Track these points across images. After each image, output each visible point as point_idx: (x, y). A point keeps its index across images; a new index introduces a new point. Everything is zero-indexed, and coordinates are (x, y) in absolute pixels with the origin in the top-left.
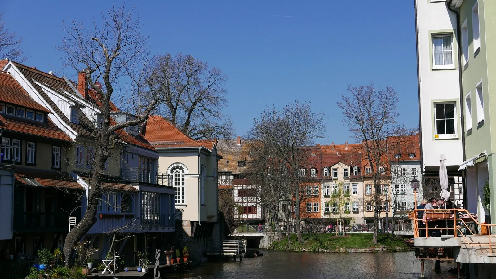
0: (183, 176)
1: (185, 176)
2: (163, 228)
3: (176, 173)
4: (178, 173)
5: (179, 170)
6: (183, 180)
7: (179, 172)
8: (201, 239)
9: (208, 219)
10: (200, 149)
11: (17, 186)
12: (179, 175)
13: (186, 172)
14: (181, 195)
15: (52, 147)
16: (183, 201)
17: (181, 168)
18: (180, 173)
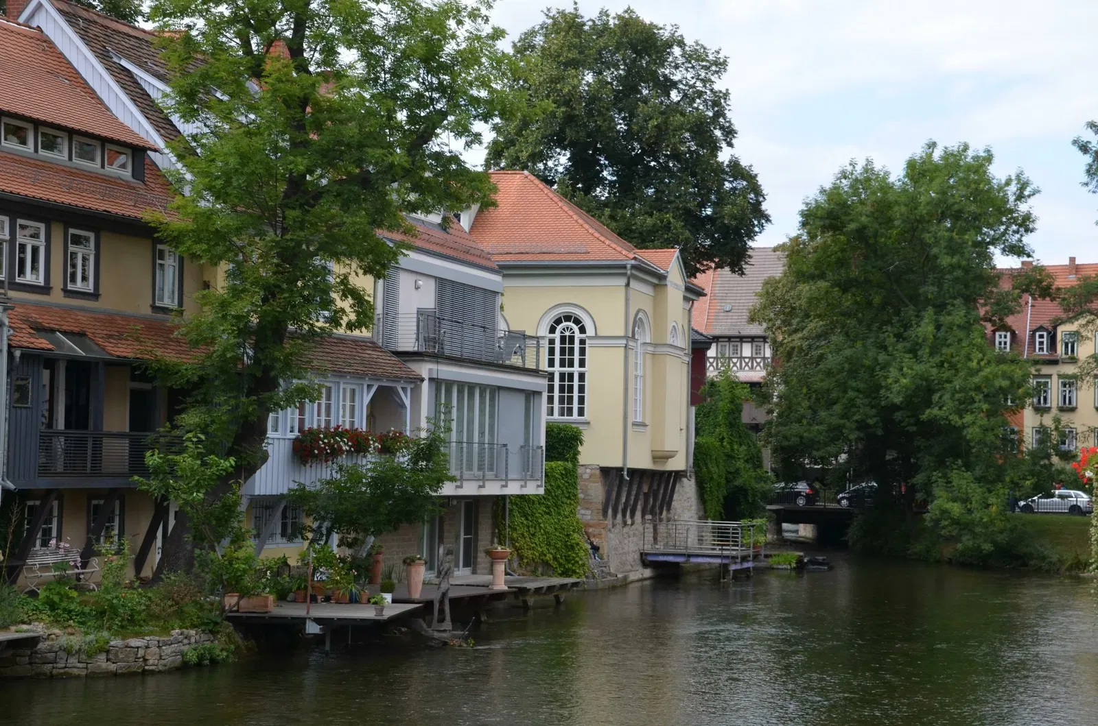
0: (582, 342)
1: (587, 342)
2: (504, 483)
3: (562, 332)
4: (567, 334)
5: (571, 324)
6: (583, 352)
7: (571, 329)
8: (632, 516)
9: (654, 462)
10: (629, 266)
11: (18, 353)
12: (572, 339)
13: (590, 332)
14: (576, 394)
15: (154, 249)
16: (581, 412)
17: (577, 321)
18: (573, 333)
